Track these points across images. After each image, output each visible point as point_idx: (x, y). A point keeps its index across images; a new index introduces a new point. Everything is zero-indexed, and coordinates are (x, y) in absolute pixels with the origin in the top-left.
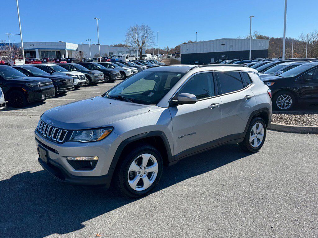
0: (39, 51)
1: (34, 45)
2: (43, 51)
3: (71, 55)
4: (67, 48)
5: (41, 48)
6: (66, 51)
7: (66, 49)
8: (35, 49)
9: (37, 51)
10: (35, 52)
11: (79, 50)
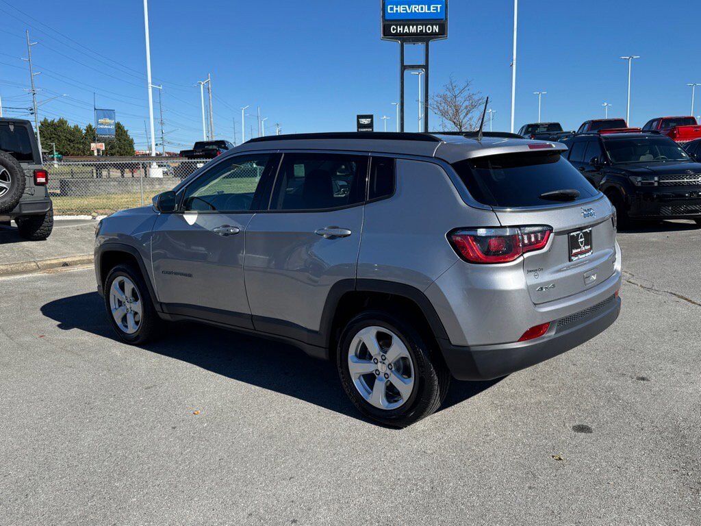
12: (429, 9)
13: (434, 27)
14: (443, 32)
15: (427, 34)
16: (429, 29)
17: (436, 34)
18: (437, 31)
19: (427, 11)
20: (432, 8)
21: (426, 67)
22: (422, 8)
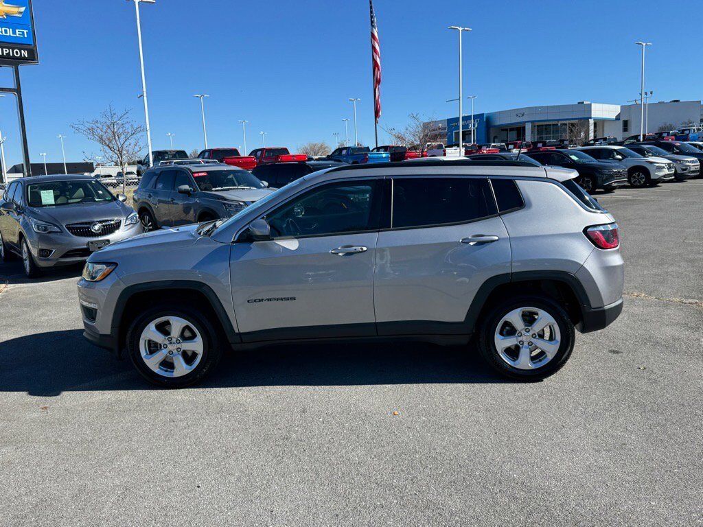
0: (533, 127)
1: (523, 115)
2: (542, 125)
3: (603, 131)
4: (592, 116)
5: (537, 119)
6: (591, 121)
7: (591, 118)
8: (525, 122)
9: (528, 127)
10: (524, 128)
11: (623, 118)
12: (14, 32)
13: (23, 51)
14: (32, 57)
15: (14, 57)
16: (17, 53)
17: (24, 58)
18: (26, 56)
19: (12, 35)
20: (17, 33)
21: (18, 90)
22: (6, 31)
